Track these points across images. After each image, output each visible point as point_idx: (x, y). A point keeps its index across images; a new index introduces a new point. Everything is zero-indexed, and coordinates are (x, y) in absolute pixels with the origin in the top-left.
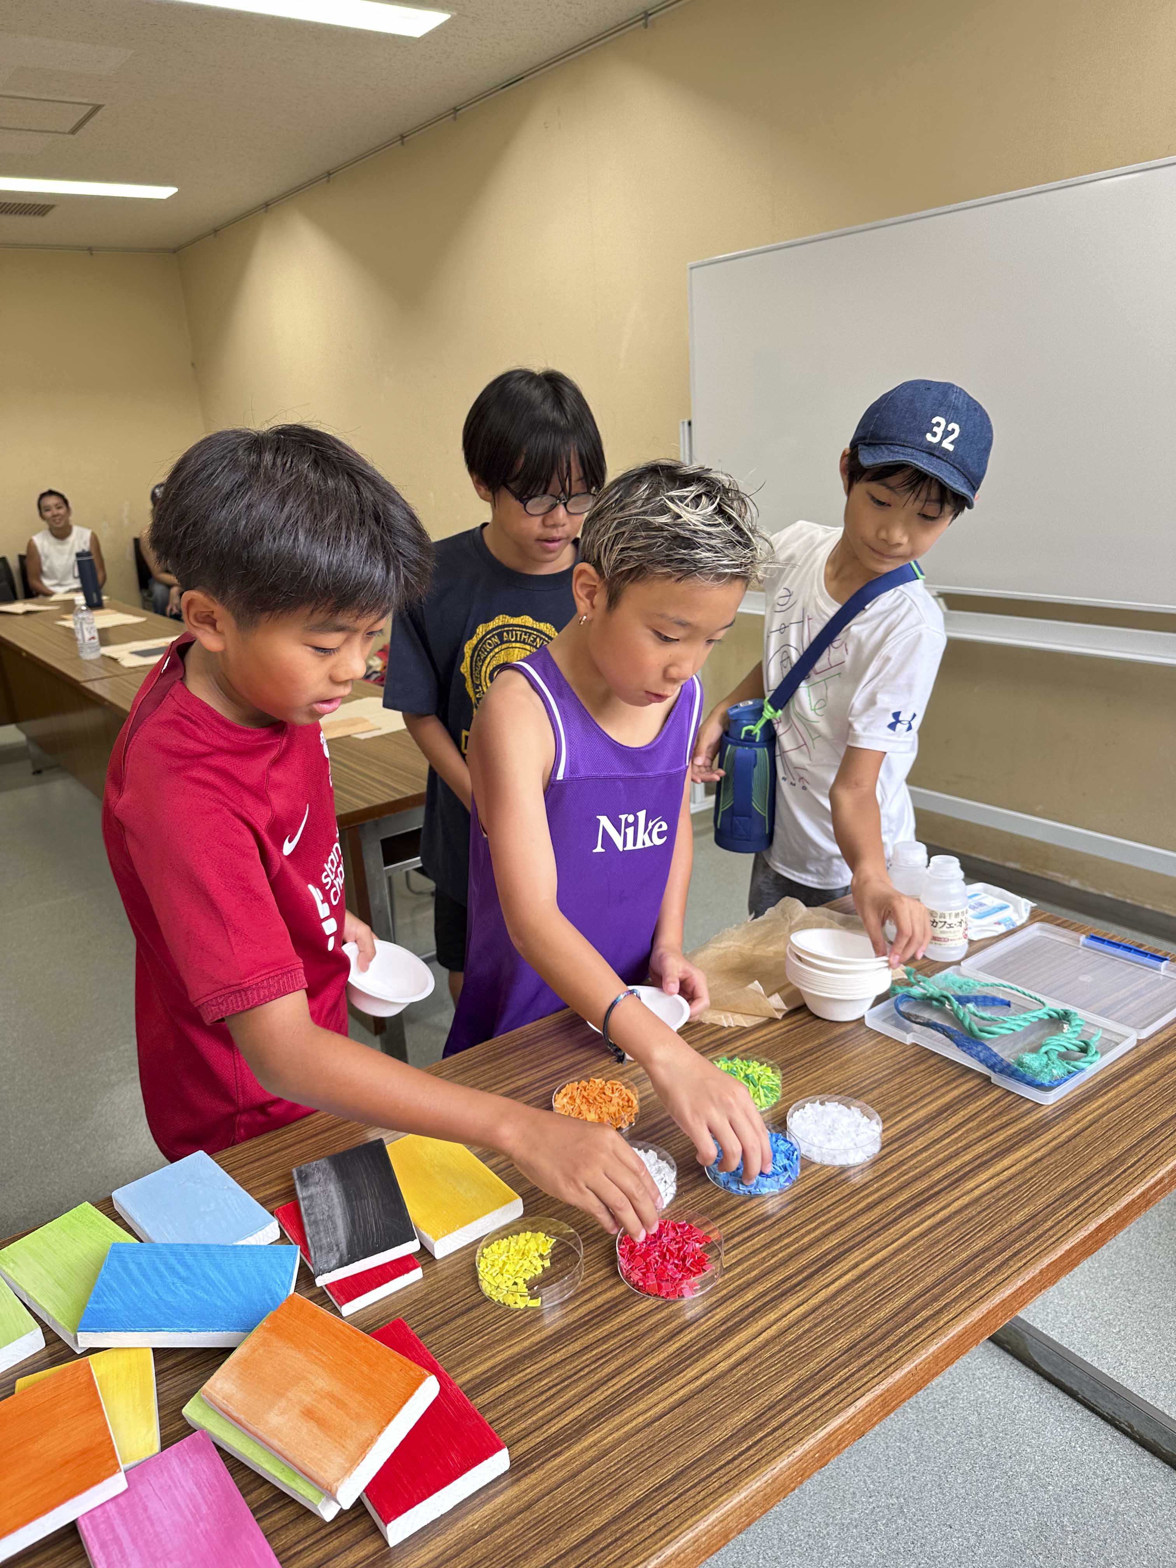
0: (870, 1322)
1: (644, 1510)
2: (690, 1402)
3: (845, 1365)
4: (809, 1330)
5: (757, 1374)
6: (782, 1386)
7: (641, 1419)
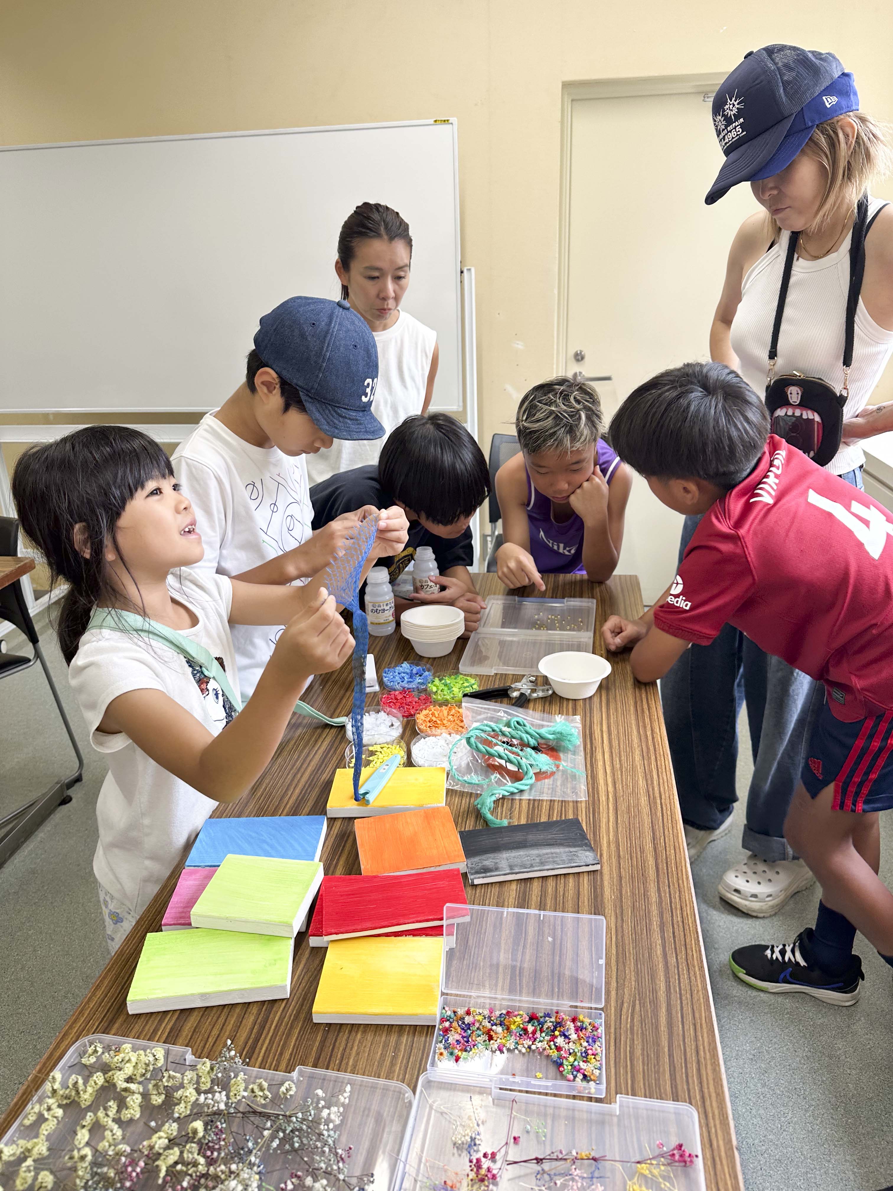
0: (636, 746)
1: (660, 848)
2: (619, 807)
3: (650, 764)
4: (620, 761)
5: (627, 785)
6: (641, 782)
7: (611, 824)
